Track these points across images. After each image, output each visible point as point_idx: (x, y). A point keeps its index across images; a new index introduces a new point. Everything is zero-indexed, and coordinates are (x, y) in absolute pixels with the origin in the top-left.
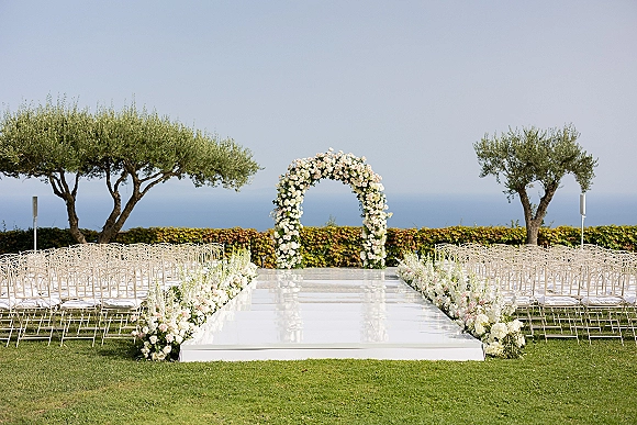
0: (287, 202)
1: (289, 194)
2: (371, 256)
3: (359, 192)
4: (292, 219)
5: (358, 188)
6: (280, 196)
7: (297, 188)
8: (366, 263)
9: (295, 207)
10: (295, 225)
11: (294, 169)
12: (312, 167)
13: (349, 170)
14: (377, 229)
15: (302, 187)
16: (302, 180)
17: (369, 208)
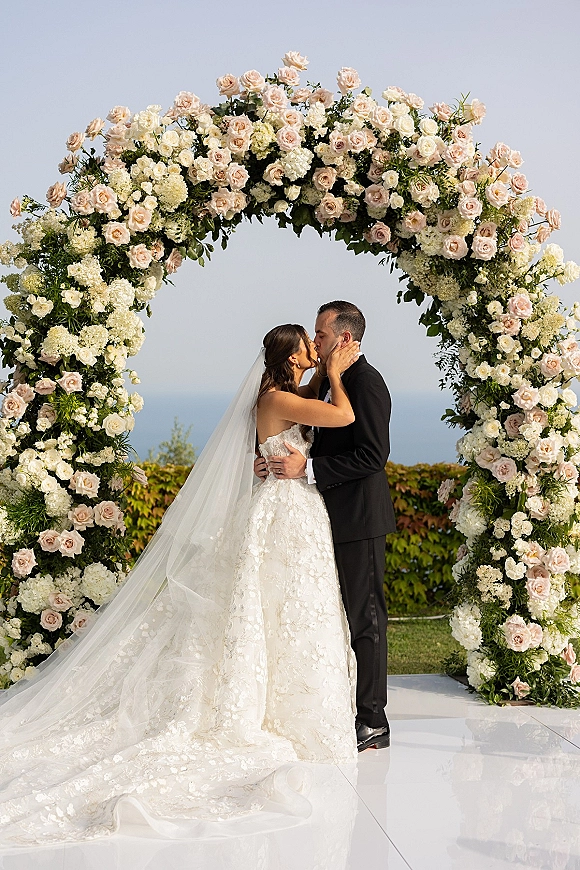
0: (61, 341)
1: (72, 298)
2: (520, 635)
3: (447, 287)
4: (88, 440)
5: (440, 265)
6: (20, 307)
7: (116, 266)
8: (483, 670)
9: (103, 372)
10: (104, 472)
11: (94, 167)
12: (201, 150)
13: (402, 166)
14: (548, 485)
15: (141, 257)
16: (144, 217)
17: (502, 375)
